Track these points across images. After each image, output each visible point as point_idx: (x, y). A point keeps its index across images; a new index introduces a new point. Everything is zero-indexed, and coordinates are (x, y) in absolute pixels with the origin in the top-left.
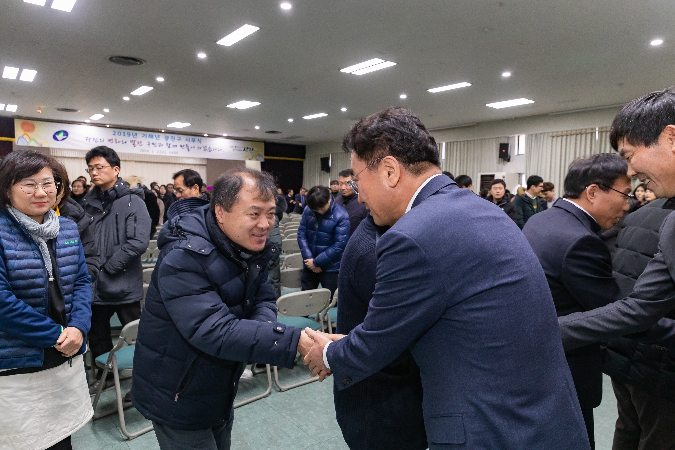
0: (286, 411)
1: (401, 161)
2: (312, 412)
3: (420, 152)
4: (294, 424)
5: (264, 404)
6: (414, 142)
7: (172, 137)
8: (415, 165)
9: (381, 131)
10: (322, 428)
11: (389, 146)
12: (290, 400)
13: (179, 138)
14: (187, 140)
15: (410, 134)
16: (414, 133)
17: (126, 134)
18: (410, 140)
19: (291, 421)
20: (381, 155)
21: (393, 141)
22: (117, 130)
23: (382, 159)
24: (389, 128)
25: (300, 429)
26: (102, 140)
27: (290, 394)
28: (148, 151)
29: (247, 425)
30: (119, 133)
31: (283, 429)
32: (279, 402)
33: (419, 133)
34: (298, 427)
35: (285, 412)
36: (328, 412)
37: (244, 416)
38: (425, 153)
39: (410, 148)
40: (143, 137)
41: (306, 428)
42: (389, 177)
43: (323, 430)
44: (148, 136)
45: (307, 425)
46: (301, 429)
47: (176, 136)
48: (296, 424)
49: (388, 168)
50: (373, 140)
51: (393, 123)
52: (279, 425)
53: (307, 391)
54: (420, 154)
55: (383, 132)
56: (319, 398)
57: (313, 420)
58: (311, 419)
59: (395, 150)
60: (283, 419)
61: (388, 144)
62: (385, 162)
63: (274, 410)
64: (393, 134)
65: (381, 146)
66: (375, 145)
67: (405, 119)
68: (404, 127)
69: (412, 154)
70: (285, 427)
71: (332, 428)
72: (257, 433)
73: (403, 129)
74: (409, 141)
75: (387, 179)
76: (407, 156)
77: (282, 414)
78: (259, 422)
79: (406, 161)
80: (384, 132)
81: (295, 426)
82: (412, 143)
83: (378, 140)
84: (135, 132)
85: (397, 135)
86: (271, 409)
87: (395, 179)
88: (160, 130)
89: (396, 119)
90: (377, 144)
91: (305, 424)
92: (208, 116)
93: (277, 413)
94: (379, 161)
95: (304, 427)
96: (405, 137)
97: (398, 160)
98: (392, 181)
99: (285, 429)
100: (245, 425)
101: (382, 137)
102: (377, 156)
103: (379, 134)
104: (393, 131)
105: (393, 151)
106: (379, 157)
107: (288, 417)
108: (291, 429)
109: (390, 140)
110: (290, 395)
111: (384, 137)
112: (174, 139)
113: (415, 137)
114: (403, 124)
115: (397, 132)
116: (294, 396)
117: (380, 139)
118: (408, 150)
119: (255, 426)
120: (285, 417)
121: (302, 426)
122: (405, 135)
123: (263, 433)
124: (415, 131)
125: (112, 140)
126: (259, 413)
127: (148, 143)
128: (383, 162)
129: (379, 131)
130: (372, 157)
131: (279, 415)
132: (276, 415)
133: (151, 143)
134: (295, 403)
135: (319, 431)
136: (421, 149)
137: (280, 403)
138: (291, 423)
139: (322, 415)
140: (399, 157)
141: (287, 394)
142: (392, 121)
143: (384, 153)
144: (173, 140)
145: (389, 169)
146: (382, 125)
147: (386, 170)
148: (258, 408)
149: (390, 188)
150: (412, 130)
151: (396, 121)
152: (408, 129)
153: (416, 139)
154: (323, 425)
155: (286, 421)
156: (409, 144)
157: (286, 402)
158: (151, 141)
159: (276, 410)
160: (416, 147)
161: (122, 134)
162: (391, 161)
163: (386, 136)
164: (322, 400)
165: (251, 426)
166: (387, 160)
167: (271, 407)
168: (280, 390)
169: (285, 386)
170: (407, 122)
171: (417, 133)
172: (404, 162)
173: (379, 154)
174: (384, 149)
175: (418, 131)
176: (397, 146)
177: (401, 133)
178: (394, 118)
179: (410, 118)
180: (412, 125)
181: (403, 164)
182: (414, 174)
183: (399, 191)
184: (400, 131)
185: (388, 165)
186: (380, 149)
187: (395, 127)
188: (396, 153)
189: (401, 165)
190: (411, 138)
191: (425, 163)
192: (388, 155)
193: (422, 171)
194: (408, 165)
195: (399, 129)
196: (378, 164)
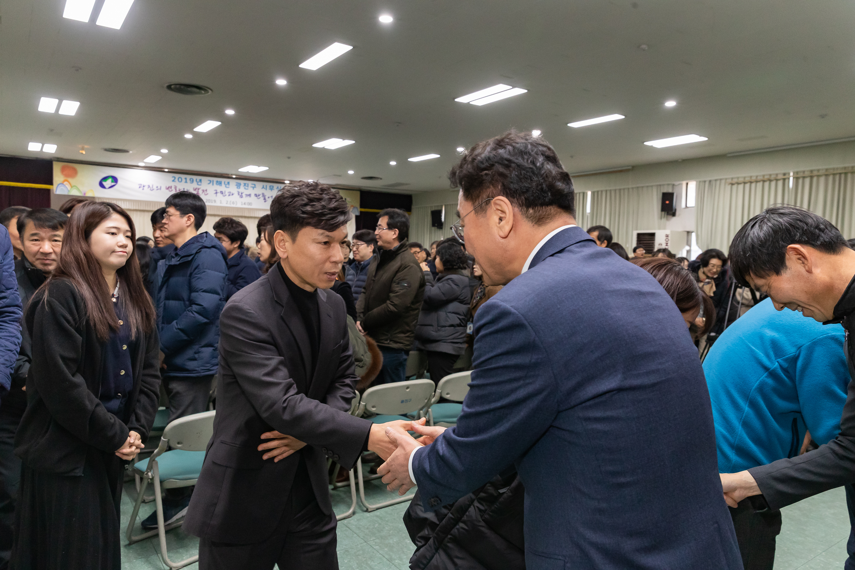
0: (374, 538)
1: (517, 204)
3: (543, 193)
4: (384, 557)
5: (347, 529)
6: (536, 179)
7: (245, 184)
8: (535, 211)
9: (493, 162)
11: (501, 183)
12: (380, 524)
13: (254, 186)
14: (263, 187)
15: (530, 168)
16: (535, 166)
17: (188, 181)
18: (529, 176)
19: (381, 552)
20: (491, 194)
21: (507, 176)
22: (177, 176)
23: (492, 200)
24: (502, 159)
25: (391, 564)
26: (159, 188)
27: (380, 516)
28: (215, 201)
30: (180, 180)
31: (369, 563)
32: (366, 527)
33: (543, 167)
34: (389, 561)
35: (373, 540)
38: (550, 194)
39: (529, 187)
40: (209, 184)
41: (400, 562)
42: (499, 223)
44: (215, 183)
45: (401, 559)
46: (393, 564)
47: (250, 183)
48: (387, 556)
49: (500, 212)
50: (481, 174)
51: (509, 152)
52: (364, 558)
54: (543, 196)
55: (494, 163)
58: (406, 550)
59: (509, 189)
60: (370, 550)
61: (500, 181)
62: (496, 204)
63: (359, 537)
64: (507, 167)
65: (491, 182)
66: (483, 180)
67: (526, 148)
68: (523, 159)
69: (532, 195)
70: (373, 561)
73: (522, 161)
75: (497, 226)
76: (525, 198)
77: (368, 543)
79: (523, 204)
80: (496, 164)
81: (385, 560)
82: (532, 180)
83: (486, 174)
84: (199, 178)
85: (511, 169)
86: (355, 535)
87: (507, 225)
88: (230, 176)
89: (514, 147)
90: (486, 180)
91: (398, 556)
92: (289, 158)
93: (362, 541)
94: (488, 202)
95: (397, 561)
97: (511, 202)
98: (504, 229)
99: (372, 563)
101: (493, 171)
102: (486, 196)
103: (490, 167)
104: (507, 163)
105: (505, 190)
106: (488, 197)
107: (377, 547)
108: (380, 563)
109: (502, 175)
110: (381, 518)
111: (495, 171)
112: (248, 186)
114: (523, 153)
115: (513, 165)
116: (386, 520)
117: (490, 173)
118: (526, 189)
120: (373, 546)
121: (395, 560)
122: (524, 170)
123: (343, 568)
124: (538, 164)
125: (171, 187)
127: (215, 192)
128: (492, 204)
129: (490, 162)
130: (478, 197)
131: (365, 543)
132: (362, 543)
133: (218, 191)
134: (386, 528)
136: (545, 188)
137: (367, 528)
138: (380, 555)
140: (514, 198)
141: (377, 516)
142: (509, 149)
143: (494, 192)
144: (246, 188)
145: (501, 214)
146: (495, 155)
147: (497, 215)
149: (502, 239)
150: (533, 162)
151: (514, 149)
152: (527, 161)
153: (538, 175)
155: (373, 552)
156: (529, 181)
157: (376, 526)
158: (219, 188)
159: (362, 537)
160: (538, 185)
161: (184, 180)
162: (502, 203)
163: (498, 169)
166: (498, 202)
167: (355, 533)
168: (367, 509)
169: (373, 504)
170: (529, 152)
171: (541, 166)
172: (521, 206)
173: (488, 193)
174: (494, 187)
175: (543, 164)
176: (512, 185)
177: (519, 166)
178: (512, 145)
179: (534, 146)
180: (536, 155)
181: (519, 209)
182: (534, 222)
183: (511, 243)
184: (517, 164)
185: (499, 208)
186: (489, 187)
187: (511, 158)
188: (510, 193)
189: (516, 209)
190: (531, 174)
191: (550, 209)
192: (499, 195)
193: (546, 220)
194: (525, 209)
195: (516, 161)
196: (487, 206)
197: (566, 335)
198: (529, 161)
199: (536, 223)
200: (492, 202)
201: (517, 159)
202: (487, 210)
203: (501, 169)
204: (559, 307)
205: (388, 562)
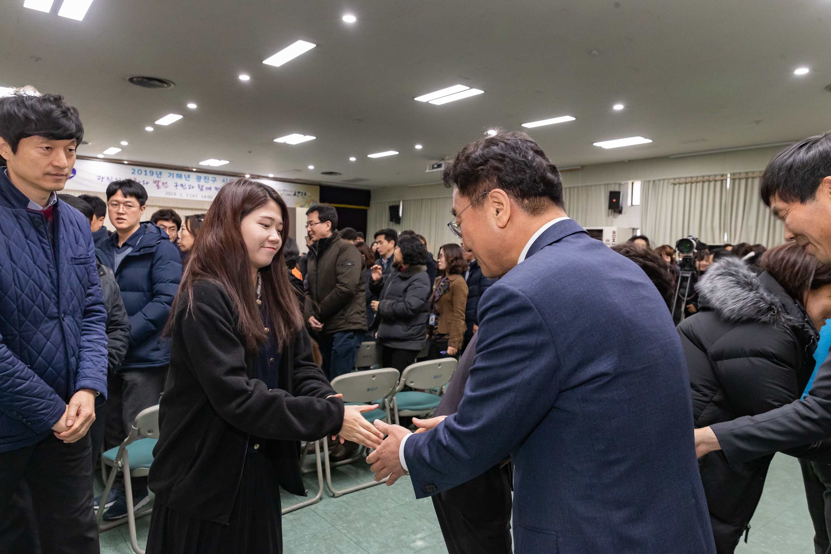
0: (342, 523)
1: (512, 195)
2: (375, 525)
3: (537, 183)
4: (352, 540)
5: (315, 514)
6: (528, 171)
7: (205, 177)
8: (530, 201)
10: (387, 545)
11: (496, 177)
12: (346, 509)
13: (214, 179)
15: (523, 161)
16: (527, 159)
17: (148, 173)
18: (523, 168)
19: (348, 536)
20: (487, 188)
21: (502, 170)
22: (137, 168)
23: (489, 193)
24: (496, 154)
25: (359, 547)
27: (347, 501)
28: (175, 194)
29: (292, 540)
30: (140, 172)
31: (337, 546)
32: (333, 512)
33: (534, 160)
35: (340, 524)
36: (395, 525)
37: (288, 529)
38: (542, 185)
39: (523, 179)
40: (169, 176)
41: (367, 545)
42: (497, 215)
43: (388, 548)
44: (175, 175)
45: (368, 542)
46: (361, 547)
47: (210, 176)
48: (354, 540)
49: (496, 204)
50: (476, 169)
51: (503, 148)
52: (332, 541)
53: (368, 498)
54: (536, 187)
55: (488, 159)
56: (384, 506)
57: (376, 535)
58: (373, 533)
59: (505, 181)
60: (337, 534)
61: (495, 174)
62: (492, 197)
63: (327, 521)
64: (501, 162)
65: (487, 177)
66: (479, 175)
67: (517, 143)
68: (515, 152)
69: (526, 186)
70: (341, 544)
71: (400, 546)
72: (305, 551)
73: (515, 155)
74: (522, 170)
75: (495, 218)
76: (520, 189)
77: (336, 527)
78: (307, 537)
79: (518, 195)
80: (491, 160)
81: (353, 543)
82: (525, 172)
83: (482, 170)
84: (159, 170)
86: (323, 520)
87: (504, 217)
88: (190, 169)
89: (506, 143)
90: (482, 174)
91: (365, 540)
92: (250, 152)
93: (330, 525)
94: (484, 196)
95: (364, 544)
96: (516, 165)
97: (508, 193)
98: (501, 220)
99: (340, 546)
100: (290, 541)
101: (488, 166)
102: (482, 190)
103: (484, 163)
104: (501, 158)
105: (502, 184)
106: (485, 191)
107: (344, 531)
108: (348, 546)
109: (497, 169)
110: (347, 503)
111: (490, 166)
112: (208, 179)
113: (528, 165)
114: (514, 148)
115: (507, 159)
116: (353, 504)
117: (486, 168)
118: (521, 181)
119: (302, 542)
120: (341, 530)
121: (362, 543)
122: (517, 163)
123: (312, 551)
124: (530, 158)
126: (307, 525)
127: (175, 185)
128: (489, 197)
129: (484, 158)
130: (475, 191)
131: (333, 528)
132: (330, 528)
133: (179, 184)
134: (353, 512)
135: (384, 549)
136: (538, 180)
137: (335, 513)
138: (348, 539)
139: (387, 529)
140: (510, 190)
141: (343, 501)
142: (501, 146)
143: (491, 185)
144: (207, 181)
145: (498, 206)
146: (489, 152)
147: (494, 207)
148: (307, 519)
149: (500, 229)
150: (525, 156)
151: (506, 145)
153: (530, 167)
154: (389, 541)
155: (341, 536)
156: (523, 173)
157: (343, 511)
158: (180, 181)
159: (329, 522)
160: (531, 177)
161: (144, 173)
162: (499, 195)
163: (493, 164)
164: (387, 510)
165: (297, 542)
166: (495, 194)
167: (323, 518)
168: (334, 495)
169: (340, 490)
170: (520, 147)
171: (532, 159)
172: (516, 197)
173: (485, 186)
174: (490, 181)
175: (534, 158)
176: (507, 177)
177: (512, 160)
178: (503, 142)
179: (523, 142)
180: (526, 150)
181: (515, 200)
182: (530, 212)
183: (510, 233)
184: (510, 158)
185: (496, 200)
186: (485, 181)
187: (504, 153)
188: (506, 185)
189: (512, 200)
190: (524, 167)
191: (544, 200)
192: (495, 188)
193: (541, 211)
194: (521, 200)
195: (509, 155)
196: (484, 200)
197: (569, 318)
198: (521, 155)
199: (531, 213)
200: (489, 195)
201: (510, 154)
202: (484, 203)
203: (496, 164)
204: (562, 292)
205: (356, 545)
